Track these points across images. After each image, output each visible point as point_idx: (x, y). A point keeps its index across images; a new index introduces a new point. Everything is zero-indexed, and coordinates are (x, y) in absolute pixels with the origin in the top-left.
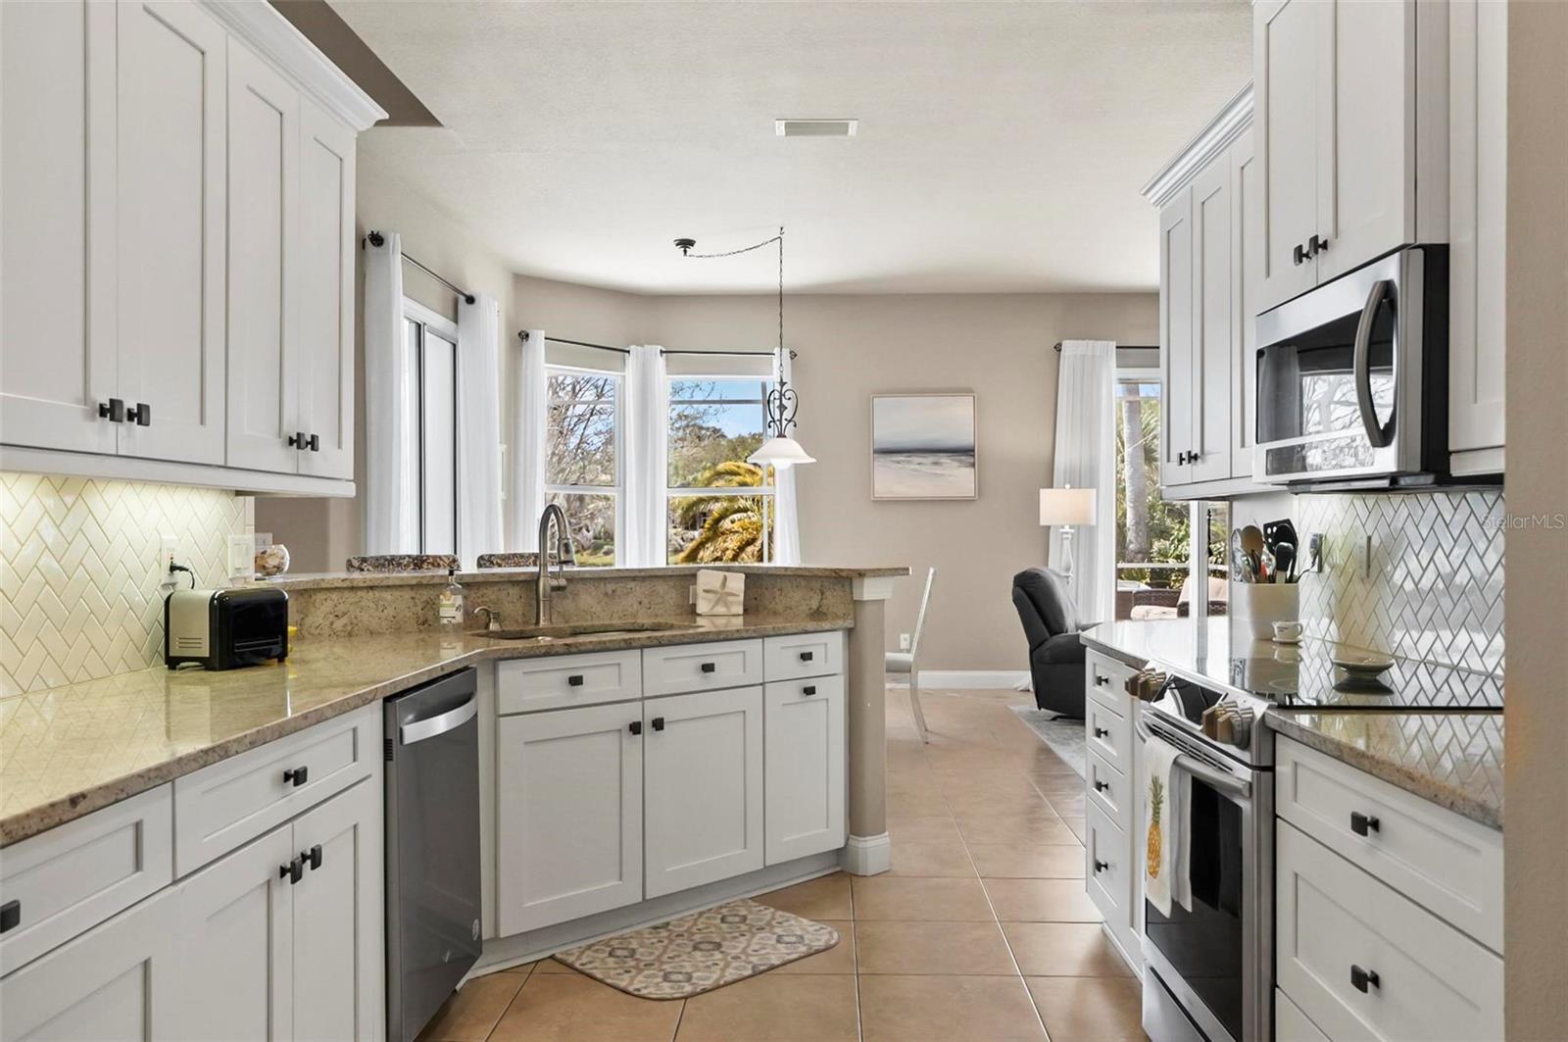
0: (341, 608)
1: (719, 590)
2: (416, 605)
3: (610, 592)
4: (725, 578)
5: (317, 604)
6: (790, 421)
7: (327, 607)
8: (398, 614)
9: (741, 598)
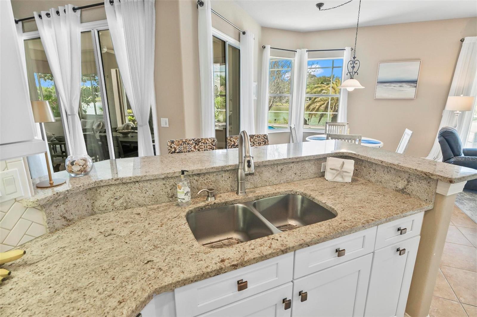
0: (118, 194)
1: (339, 169)
2: (166, 188)
3: (280, 170)
4: (343, 163)
5: (101, 194)
6: (356, 72)
7: (109, 194)
8: (155, 193)
9: (352, 174)
